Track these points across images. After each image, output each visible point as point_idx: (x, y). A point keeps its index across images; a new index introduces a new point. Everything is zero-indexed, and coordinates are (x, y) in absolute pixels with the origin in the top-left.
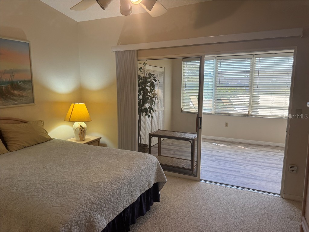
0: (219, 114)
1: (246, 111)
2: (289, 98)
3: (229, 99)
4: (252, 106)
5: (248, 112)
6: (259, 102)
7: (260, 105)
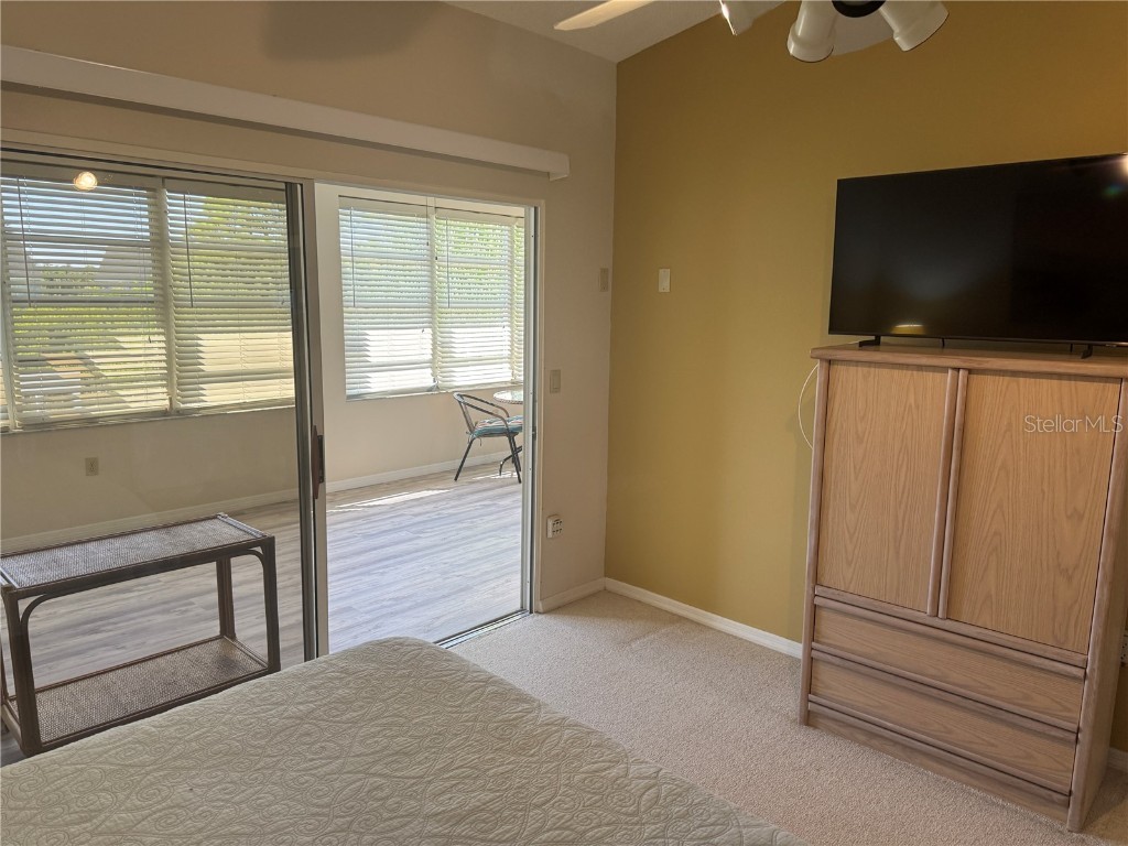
0: (40, 428)
1: (157, 399)
2: (291, 340)
3: (80, 354)
4: (179, 378)
5: (167, 402)
6: (200, 360)
7: (208, 368)
